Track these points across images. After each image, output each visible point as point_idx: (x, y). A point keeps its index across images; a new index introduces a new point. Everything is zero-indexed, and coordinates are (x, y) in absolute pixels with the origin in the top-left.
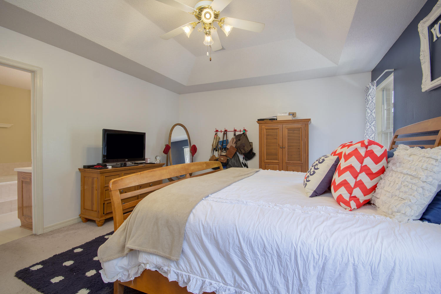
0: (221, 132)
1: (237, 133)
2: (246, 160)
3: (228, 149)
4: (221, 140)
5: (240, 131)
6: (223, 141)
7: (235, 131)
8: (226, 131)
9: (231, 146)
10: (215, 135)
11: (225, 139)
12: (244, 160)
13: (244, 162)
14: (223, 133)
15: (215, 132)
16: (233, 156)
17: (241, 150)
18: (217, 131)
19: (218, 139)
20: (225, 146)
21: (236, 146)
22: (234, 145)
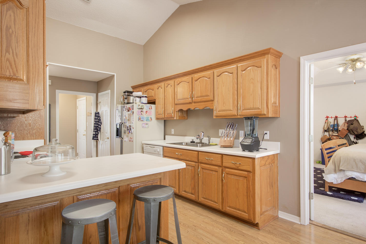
0: (332, 118)
1: (348, 119)
2: (357, 140)
3: (340, 131)
4: (332, 123)
5: (351, 117)
6: (334, 125)
7: (346, 117)
8: (336, 117)
9: (343, 129)
10: (326, 120)
11: (336, 123)
12: (355, 139)
13: (355, 140)
14: (333, 119)
15: (325, 118)
16: (345, 136)
17: (354, 132)
18: (327, 117)
19: (329, 123)
20: (336, 128)
21: (348, 128)
22: (346, 128)
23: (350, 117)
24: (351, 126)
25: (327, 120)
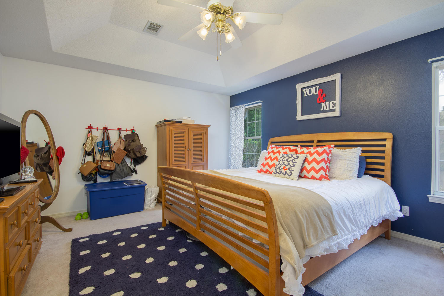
0: (97, 129)
1: (124, 134)
3: (114, 152)
4: (100, 140)
5: (127, 131)
6: (103, 143)
9: (119, 149)
13: (132, 167)
14: (101, 131)
15: (86, 128)
18: (90, 128)
19: (95, 139)
20: (107, 148)
21: (125, 148)
22: (123, 148)
23: (125, 130)
24: (132, 144)
25: (90, 133)
